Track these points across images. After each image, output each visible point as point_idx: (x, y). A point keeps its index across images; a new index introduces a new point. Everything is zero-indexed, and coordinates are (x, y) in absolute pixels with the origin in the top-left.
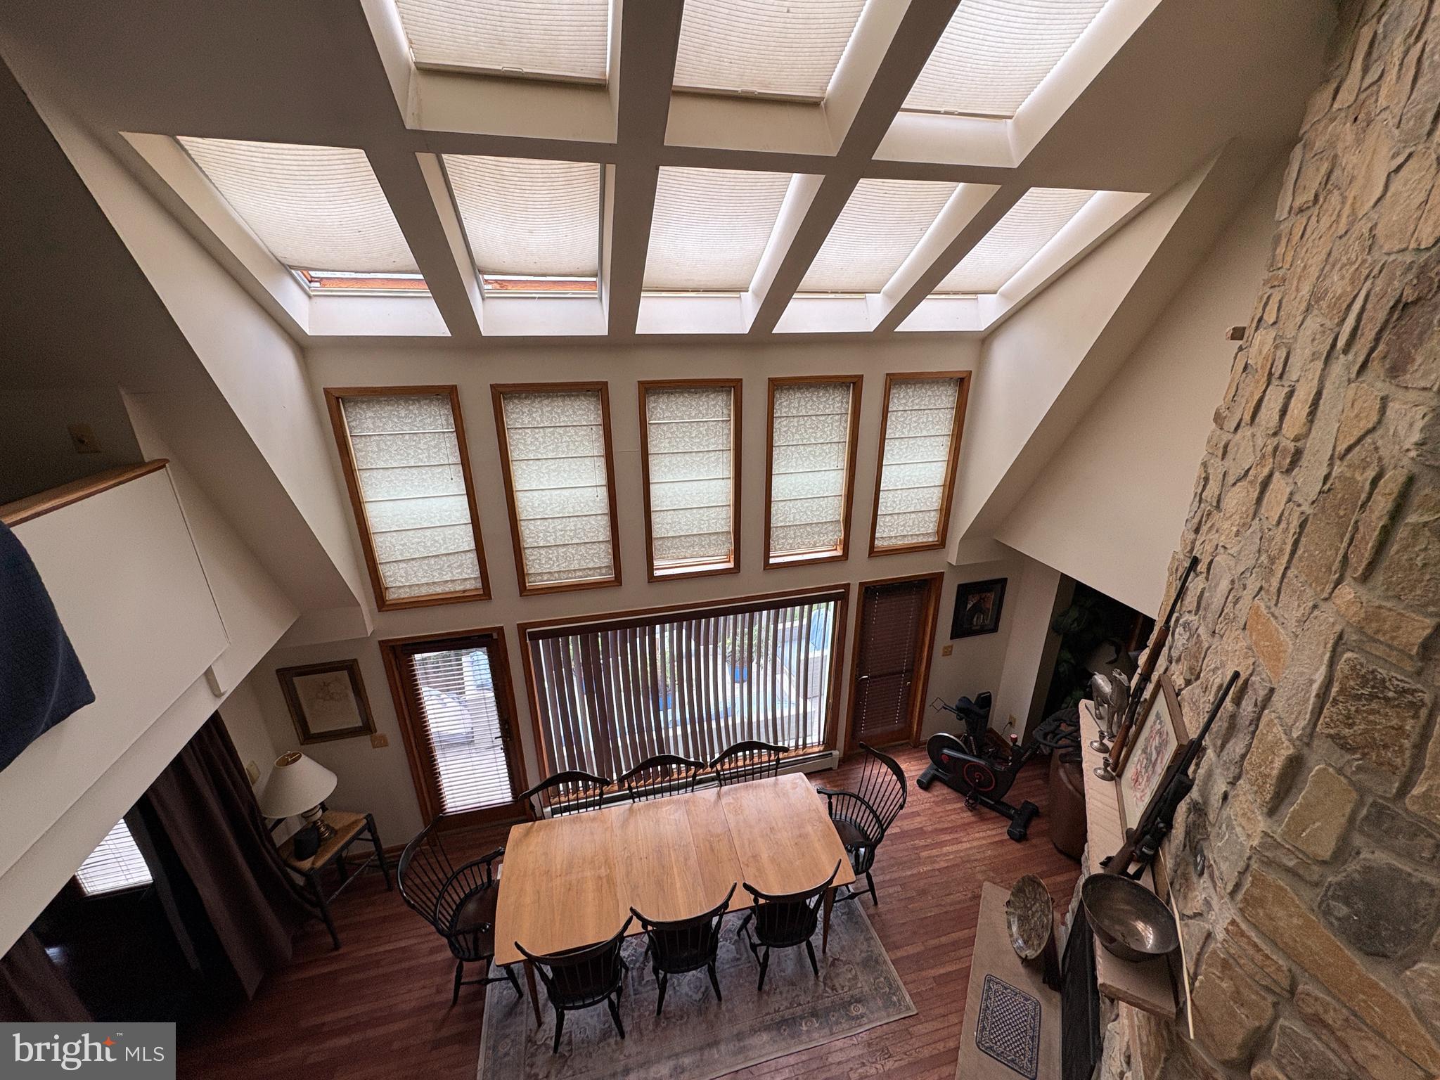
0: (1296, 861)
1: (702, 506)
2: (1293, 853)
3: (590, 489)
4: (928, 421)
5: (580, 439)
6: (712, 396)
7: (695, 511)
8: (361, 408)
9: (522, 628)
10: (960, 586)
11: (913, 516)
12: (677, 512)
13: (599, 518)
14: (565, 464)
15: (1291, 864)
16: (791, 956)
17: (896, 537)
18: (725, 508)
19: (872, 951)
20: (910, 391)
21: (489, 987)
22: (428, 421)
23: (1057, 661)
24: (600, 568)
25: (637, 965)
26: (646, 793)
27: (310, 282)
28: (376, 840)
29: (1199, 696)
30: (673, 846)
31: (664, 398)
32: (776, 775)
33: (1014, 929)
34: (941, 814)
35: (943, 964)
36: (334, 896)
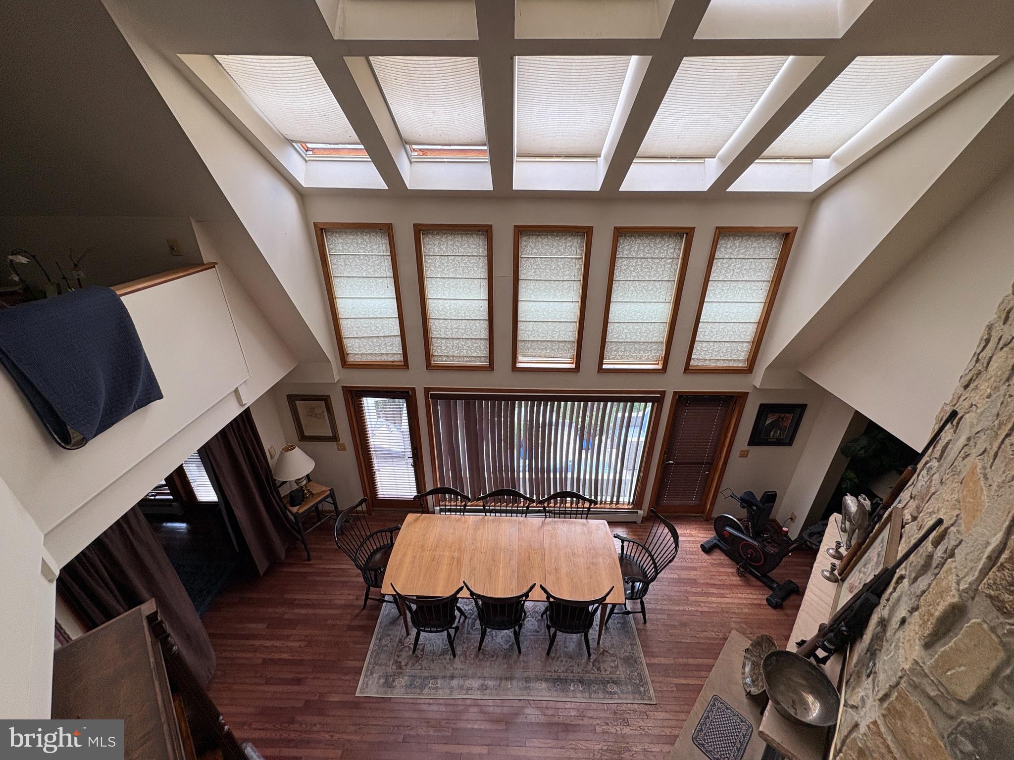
0: (936, 693)
1: (556, 320)
2: (936, 686)
3: (476, 302)
4: (750, 268)
5: (471, 265)
6: (569, 239)
7: (550, 324)
8: (335, 237)
9: (427, 390)
10: (761, 405)
11: (727, 345)
12: (536, 323)
13: (482, 322)
14: (461, 282)
15: (932, 694)
16: (574, 640)
17: (710, 360)
18: (572, 324)
19: (633, 653)
20: (737, 243)
21: (384, 604)
22: (375, 247)
23: (842, 478)
24: (480, 357)
25: (473, 617)
26: (496, 511)
27: (307, 151)
28: (335, 504)
29: (914, 531)
30: (504, 549)
31: (533, 239)
32: (586, 519)
33: (747, 669)
34: (714, 573)
35: (686, 677)
36: (309, 531)
